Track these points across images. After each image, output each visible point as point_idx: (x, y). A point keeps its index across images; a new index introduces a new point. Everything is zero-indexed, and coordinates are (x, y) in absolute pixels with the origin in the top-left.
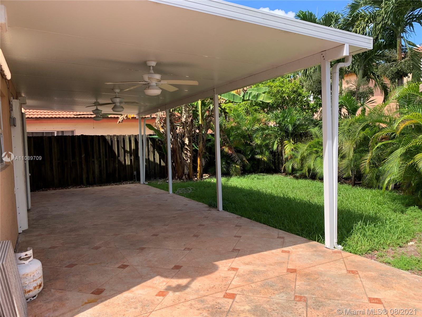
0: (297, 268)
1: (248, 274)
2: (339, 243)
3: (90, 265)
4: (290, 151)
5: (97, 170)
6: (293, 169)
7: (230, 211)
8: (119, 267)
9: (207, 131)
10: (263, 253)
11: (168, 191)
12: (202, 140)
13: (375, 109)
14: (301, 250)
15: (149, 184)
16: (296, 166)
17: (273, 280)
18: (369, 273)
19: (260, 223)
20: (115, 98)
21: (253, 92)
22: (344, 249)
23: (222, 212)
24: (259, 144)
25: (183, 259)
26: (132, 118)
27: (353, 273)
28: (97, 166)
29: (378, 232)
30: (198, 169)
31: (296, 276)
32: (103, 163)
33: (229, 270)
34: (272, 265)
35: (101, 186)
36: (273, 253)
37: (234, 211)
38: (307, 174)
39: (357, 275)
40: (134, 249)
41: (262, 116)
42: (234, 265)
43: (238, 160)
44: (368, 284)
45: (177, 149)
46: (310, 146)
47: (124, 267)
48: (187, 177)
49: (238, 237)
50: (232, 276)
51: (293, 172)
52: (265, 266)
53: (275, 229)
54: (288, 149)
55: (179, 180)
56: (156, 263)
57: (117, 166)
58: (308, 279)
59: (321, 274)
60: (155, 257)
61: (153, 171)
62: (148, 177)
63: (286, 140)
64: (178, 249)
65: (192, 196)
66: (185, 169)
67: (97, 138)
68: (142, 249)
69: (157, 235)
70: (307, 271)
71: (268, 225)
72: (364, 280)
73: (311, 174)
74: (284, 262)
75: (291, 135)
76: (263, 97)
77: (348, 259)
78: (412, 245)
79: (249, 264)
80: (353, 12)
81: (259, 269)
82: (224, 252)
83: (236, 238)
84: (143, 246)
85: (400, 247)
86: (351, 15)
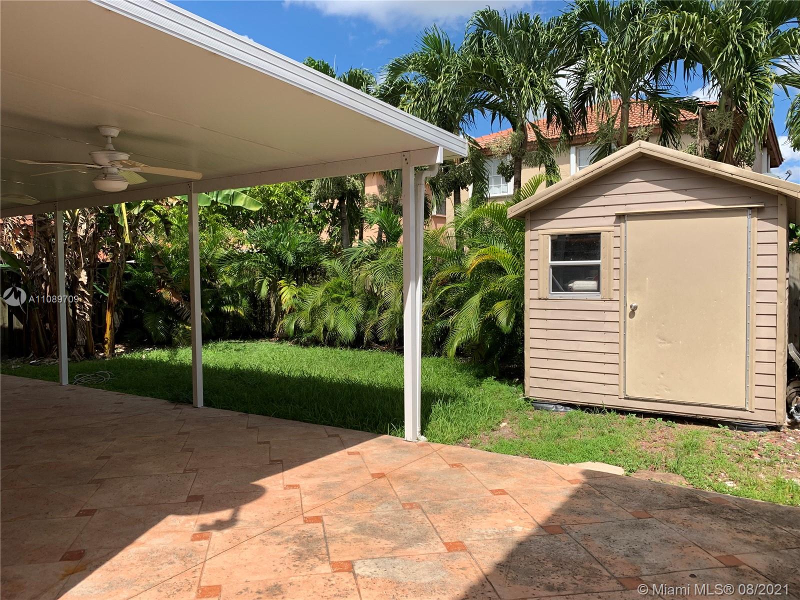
0: (383, 471)
1: (319, 490)
2: (422, 433)
3: (8, 521)
4: (290, 299)
6: (297, 329)
8: (79, 515)
10: (321, 459)
11: (58, 381)
12: (116, 275)
14: (374, 448)
16: (302, 324)
17: (360, 490)
18: (477, 463)
22: (429, 440)
24: (229, 285)
25: (197, 486)
27: (458, 467)
30: (108, 335)
31: (389, 481)
33: (285, 489)
34: (346, 473)
36: (336, 458)
38: (322, 336)
39: (464, 468)
40: (80, 484)
42: (289, 482)
46: (326, 291)
48: (83, 352)
49: (264, 443)
50: (297, 495)
51: (298, 337)
52: (336, 475)
53: (315, 425)
54: (287, 294)
56: (150, 498)
58: (406, 482)
59: (419, 474)
60: (138, 490)
63: (282, 279)
64: (171, 472)
66: (78, 335)
68: (100, 481)
69: (109, 457)
70: (399, 473)
71: (300, 421)
72: (475, 472)
73: (329, 337)
74: (360, 467)
75: (289, 271)
76: (244, 199)
77: (442, 451)
78: (505, 427)
79: (309, 476)
80: (395, 77)
81: (332, 481)
82: (258, 466)
83: (262, 445)
84: (96, 477)
85: (493, 430)
86: (391, 82)
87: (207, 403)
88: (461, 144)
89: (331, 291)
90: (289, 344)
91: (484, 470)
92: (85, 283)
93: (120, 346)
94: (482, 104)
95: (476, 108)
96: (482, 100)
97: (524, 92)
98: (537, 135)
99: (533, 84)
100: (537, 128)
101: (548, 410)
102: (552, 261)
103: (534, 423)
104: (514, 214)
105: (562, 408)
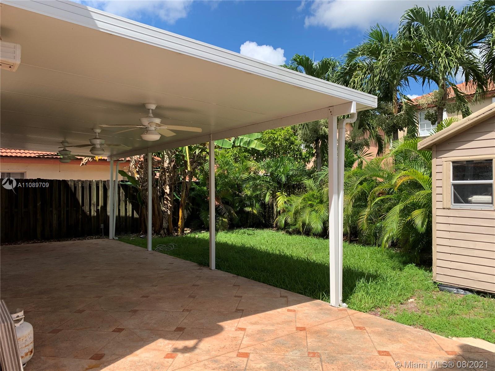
0: (305, 326)
1: (258, 334)
2: (344, 301)
3: (78, 330)
4: (283, 204)
5: (55, 222)
6: (286, 223)
7: (224, 269)
8: (114, 331)
9: (192, 180)
10: (268, 312)
11: (147, 248)
12: (185, 188)
13: (371, 163)
14: (307, 308)
15: (120, 239)
16: (289, 220)
17: (284, 338)
18: (376, 328)
19: (259, 282)
20: (95, 139)
21: (245, 138)
22: (349, 307)
23: (215, 270)
24: (249, 195)
25: (185, 321)
26: (99, 159)
27: (361, 329)
28: (55, 217)
29: (379, 289)
30: (180, 223)
31: (306, 333)
32: (64, 214)
33: (236, 330)
34: (280, 324)
35: (60, 241)
36: (279, 312)
37: (228, 270)
38: (301, 229)
39: (365, 331)
40: (125, 311)
41: (252, 164)
42: (241, 325)
43: (225, 213)
44: (376, 339)
45: (156, 199)
46: (304, 199)
47: (119, 330)
48: (166, 232)
49: (238, 297)
50: (241, 336)
51: (286, 228)
52: (273, 325)
53: (276, 288)
54: (281, 201)
55: (156, 235)
56: (155, 326)
57: (80, 217)
58: (319, 336)
59: (330, 331)
60: (152, 320)
61: (124, 224)
62: (118, 232)
63: (279, 192)
64: (175, 310)
65: (176, 254)
66: (164, 222)
67: (57, 183)
68: (135, 311)
69: (147, 297)
70: (316, 328)
71: (267, 284)
72: (372, 335)
73: (306, 230)
74: (291, 321)
75: (284, 187)
76: (255, 144)
77: (354, 316)
78: (412, 302)
79: (256, 323)
80: (350, 61)
81: (268, 328)
82: (227, 312)
83: (236, 298)
84: (135, 309)
85: (402, 304)
86: (348, 64)
87: (218, 267)
88: (372, 99)
89: (307, 199)
90: (283, 232)
91: (380, 334)
92: (168, 193)
93: (189, 229)
94: (414, 73)
95: (409, 75)
96: (414, 70)
97: (441, 61)
98: (455, 92)
99: (448, 55)
100: (455, 86)
101: (450, 292)
102: (453, 180)
103: (435, 301)
104: (423, 147)
105: (462, 292)
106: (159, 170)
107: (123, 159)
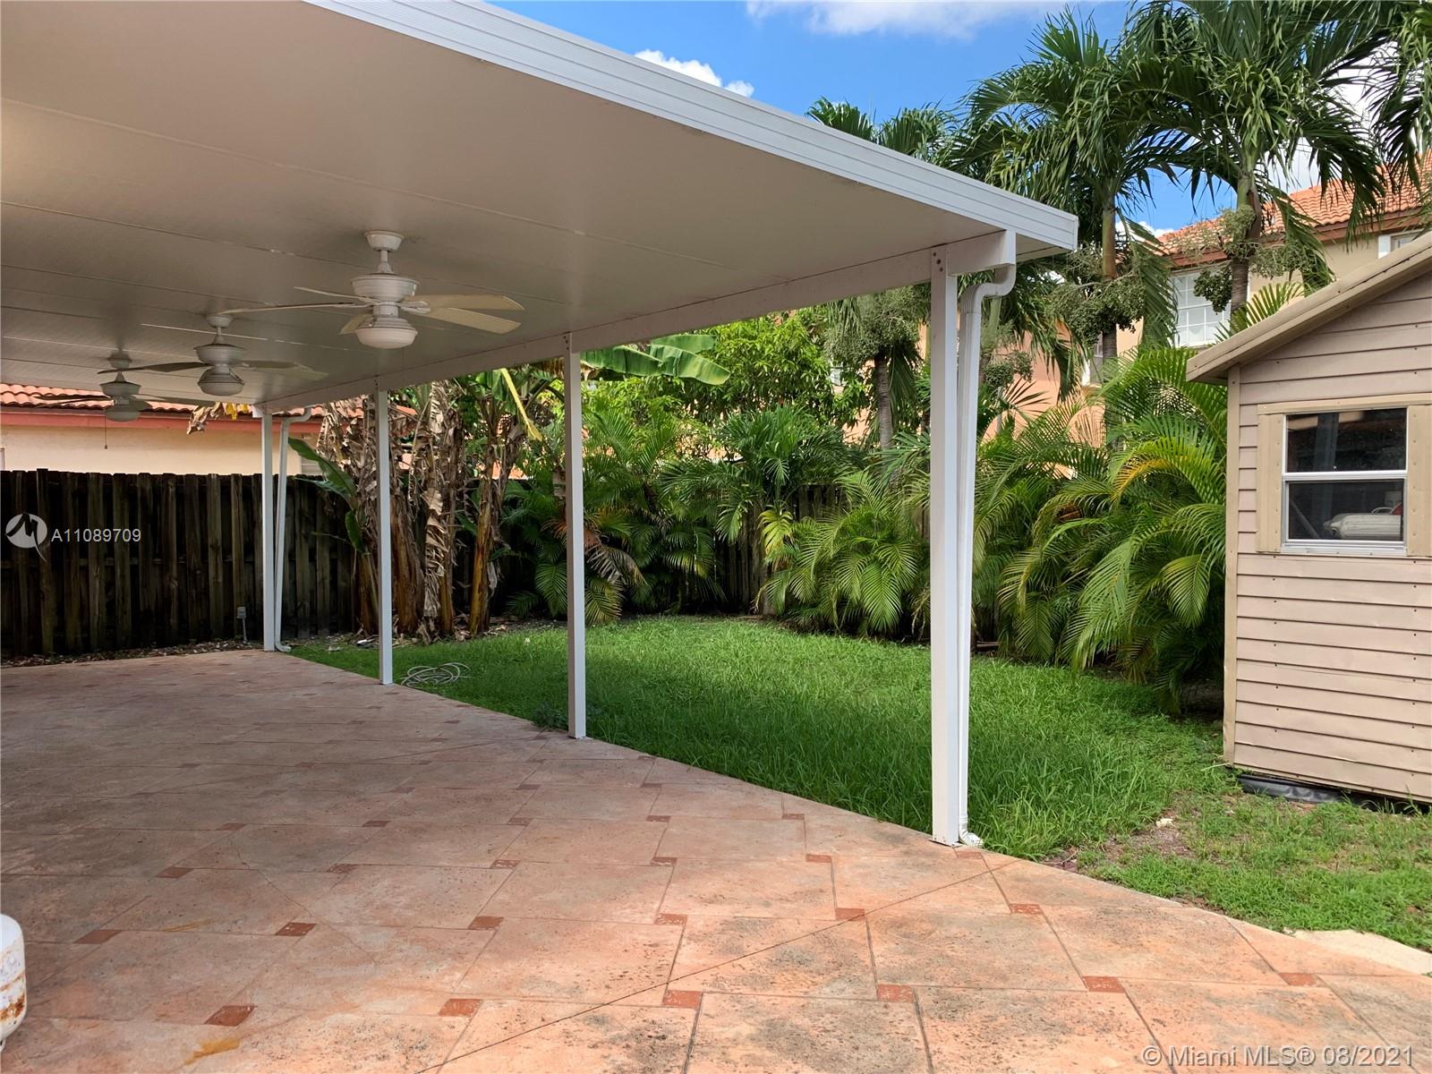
0: (864, 905)
1: (723, 932)
2: (972, 827)
3: (170, 931)
4: (778, 544)
5: (96, 601)
6: (792, 601)
7: (612, 736)
8: (282, 932)
10: (752, 866)
11: (378, 677)
12: (490, 500)
13: (1041, 421)
14: (864, 851)
15: (295, 651)
16: (799, 592)
17: (802, 943)
18: (1073, 908)
19: (719, 773)
20: (213, 345)
21: (667, 347)
22: (986, 846)
23: (586, 741)
24: (680, 519)
25: (502, 896)
26: (239, 414)
27: (1028, 912)
28: (96, 585)
29: (1072, 791)
30: (475, 603)
31: (868, 928)
32: (123, 576)
33: (657, 922)
34: (788, 900)
36: (781, 864)
37: (624, 738)
38: (835, 615)
39: (1041, 917)
40: (315, 870)
41: (687, 429)
42: (670, 906)
43: (611, 571)
44: (1076, 941)
45: (401, 529)
46: (843, 531)
47: (299, 930)
48: (432, 629)
49: (659, 819)
50: (674, 939)
51: (792, 615)
52: (767, 904)
53: (768, 791)
54: (774, 535)
55: (405, 638)
56: (410, 913)
57: (174, 585)
58: (905, 936)
59: (938, 920)
60: (399, 895)
61: (307, 604)
62: (290, 628)
63: (767, 509)
64: (470, 864)
65: (467, 693)
66: (426, 599)
68: (347, 869)
69: (383, 824)
70: (896, 912)
71: (744, 780)
72: (1062, 929)
73: (847, 617)
74: (821, 891)
76: (699, 366)
77: (1004, 873)
78: (1167, 827)
79: (715, 900)
80: (984, 115)
81: (752, 915)
82: (628, 867)
83: (654, 823)
84: (346, 861)
85: (1137, 833)
87: (594, 730)
88: (1062, 224)
89: (851, 530)
90: (780, 626)
91: (1087, 925)
92: (439, 513)
93: (501, 619)
94: (1166, 159)
95: (1153, 165)
96: (1165, 148)
97: (1250, 117)
98: (1285, 215)
99: (1270, 99)
100: (1284, 196)
101: (1273, 797)
102: (1289, 470)
103: (1235, 823)
104: (1202, 371)
105: (1308, 795)
106: (409, 444)
107: (301, 411)
